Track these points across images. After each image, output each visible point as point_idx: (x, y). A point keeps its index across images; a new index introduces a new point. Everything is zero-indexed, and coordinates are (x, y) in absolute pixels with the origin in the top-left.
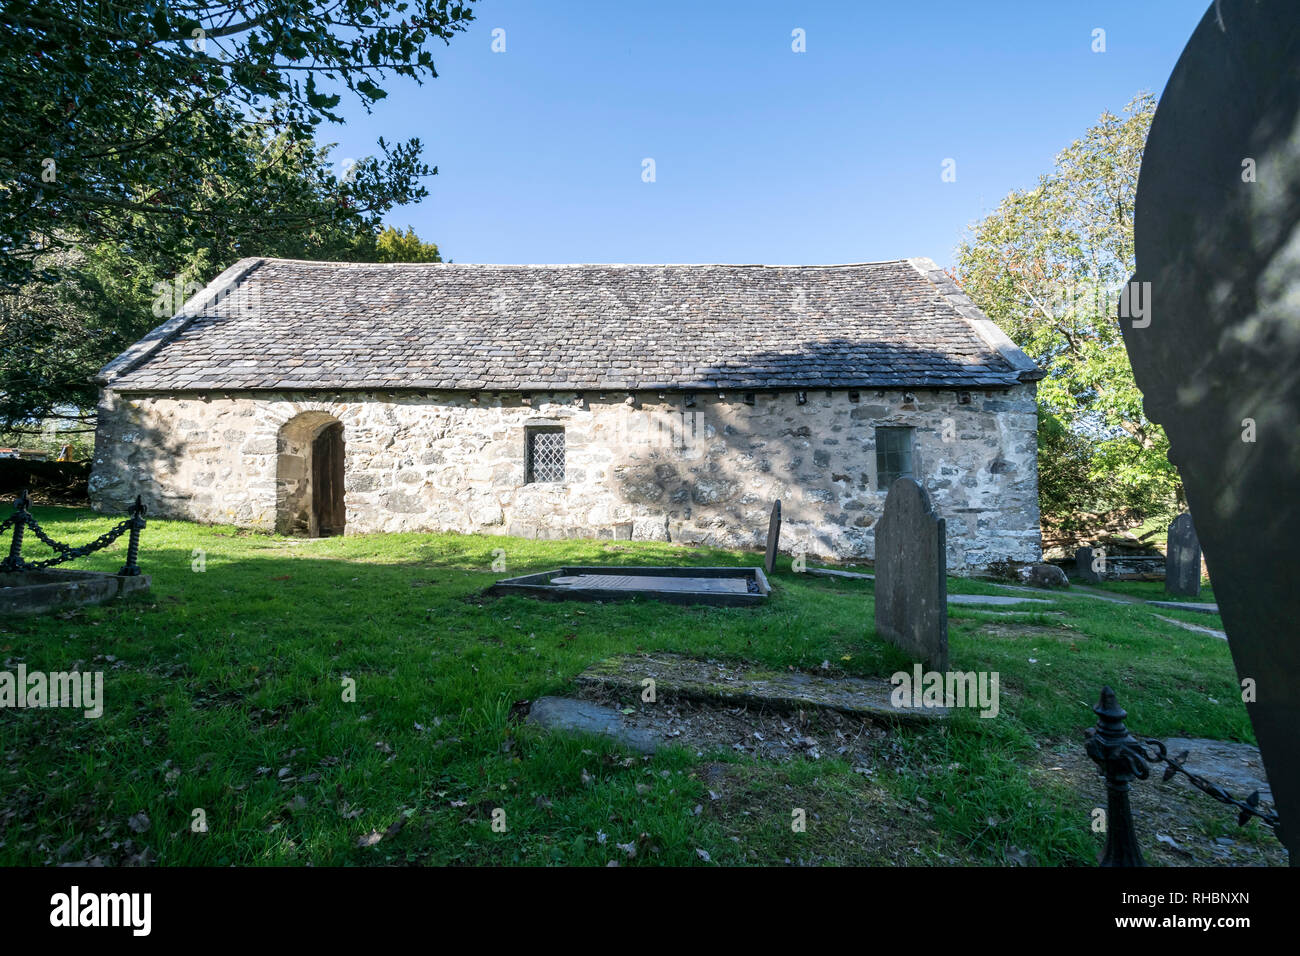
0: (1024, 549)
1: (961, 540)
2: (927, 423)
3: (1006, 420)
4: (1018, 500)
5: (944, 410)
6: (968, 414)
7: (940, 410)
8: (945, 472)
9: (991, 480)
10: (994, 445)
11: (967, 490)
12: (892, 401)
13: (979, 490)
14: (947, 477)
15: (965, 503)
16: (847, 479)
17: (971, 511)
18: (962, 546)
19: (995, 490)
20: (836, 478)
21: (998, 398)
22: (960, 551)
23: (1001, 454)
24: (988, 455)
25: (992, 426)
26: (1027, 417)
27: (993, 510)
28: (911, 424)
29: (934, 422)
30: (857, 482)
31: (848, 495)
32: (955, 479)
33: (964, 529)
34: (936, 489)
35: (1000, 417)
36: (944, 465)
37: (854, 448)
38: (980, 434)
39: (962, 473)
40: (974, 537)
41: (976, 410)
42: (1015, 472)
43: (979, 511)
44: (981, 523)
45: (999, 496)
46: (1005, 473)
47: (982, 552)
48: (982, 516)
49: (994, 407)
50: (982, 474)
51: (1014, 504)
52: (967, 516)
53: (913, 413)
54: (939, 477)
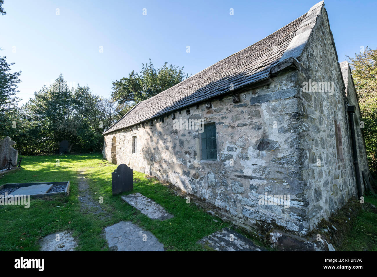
0: (286, 216)
1: (240, 197)
2: (219, 120)
3: (268, 107)
4: (281, 173)
5: (227, 110)
6: (241, 109)
7: (225, 110)
8: (230, 149)
9: (258, 155)
10: (259, 129)
11: (242, 162)
12: (202, 110)
13: (249, 163)
14: (230, 153)
15: (242, 171)
16: (189, 153)
17: (245, 177)
18: (241, 201)
19: (262, 163)
20: (186, 153)
21: (261, 92)
22: (239, 205)
23: (265, 136)
24: (254, 137)
25: (258, 114)
26: (286, 102)
27: (261, 179)
28: (212, 121)
29: (223, 118)
30: (193, 155)
31: (190, 162)
32: (234, 154)
33: (241, 190)
34: (225, 160)
35: (264, 107)
36: (228, 145)
37: (190, 137)
38: (248, 122)
39: (239, 150)
40: (248, 197)
41: (246, 106)
42: (278, 149)
43: (251, 178)
44: (252, 187)
45: (265, 168)
46: (269, 150)
47: (253, 209)
48: (252, 182)
49: (258, 100)
50: (251, 151)
51: (278, 176)
52: (243, 181)
53: (212, 115)
54: (226, 153)
